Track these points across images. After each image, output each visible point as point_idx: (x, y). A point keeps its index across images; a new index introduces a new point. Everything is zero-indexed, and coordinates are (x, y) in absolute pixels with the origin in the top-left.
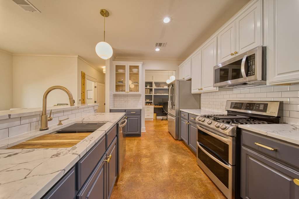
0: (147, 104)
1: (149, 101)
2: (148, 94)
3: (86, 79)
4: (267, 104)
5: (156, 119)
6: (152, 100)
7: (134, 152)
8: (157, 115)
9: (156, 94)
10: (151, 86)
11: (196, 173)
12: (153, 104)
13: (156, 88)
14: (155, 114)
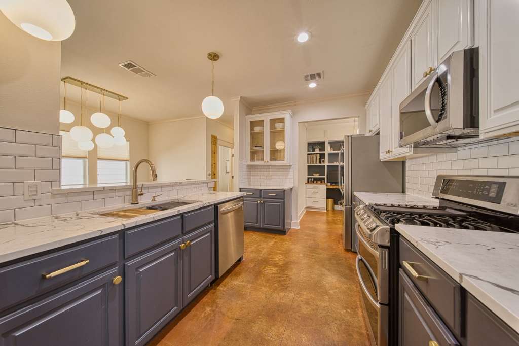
0: (315, 181)
1: (320, 175)
2: (316, 163)
3: (218, 145)
4: (504, 184)
5: (333, 210)
6: (324, 175)
7: (261, 255)
8: (335, 203)
9: (333, 163)
10: (323, 149)
11: (347, 311)
12: (326, 182)
13: (332, 152)
14: (331, 201)
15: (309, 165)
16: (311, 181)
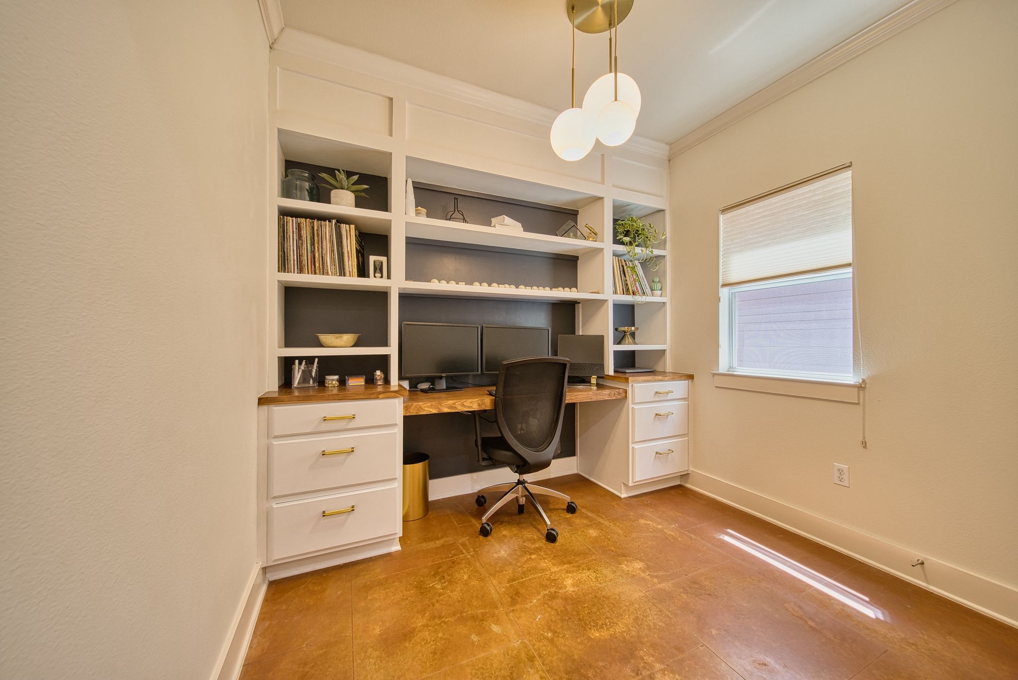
0: (332, 380)
1: (356, 345)
2: (342, 273)
6: (385, 343)
8: (435, 473)
10: (376, 198)
12: (395, 381)
15: (295, 278)
16: (305, 378)
